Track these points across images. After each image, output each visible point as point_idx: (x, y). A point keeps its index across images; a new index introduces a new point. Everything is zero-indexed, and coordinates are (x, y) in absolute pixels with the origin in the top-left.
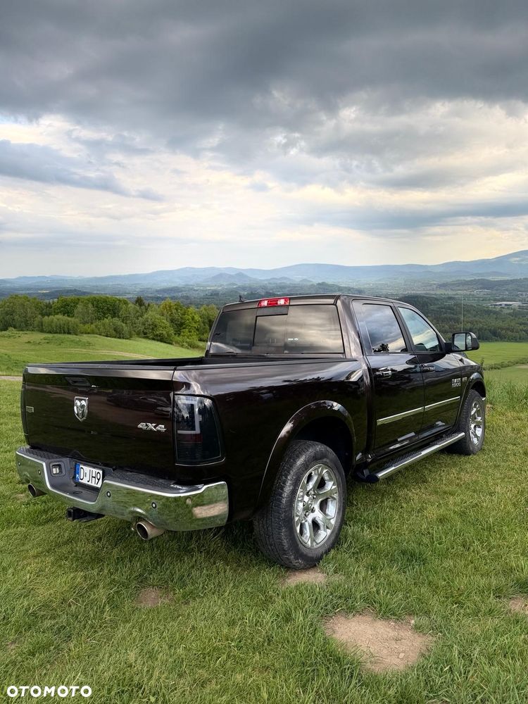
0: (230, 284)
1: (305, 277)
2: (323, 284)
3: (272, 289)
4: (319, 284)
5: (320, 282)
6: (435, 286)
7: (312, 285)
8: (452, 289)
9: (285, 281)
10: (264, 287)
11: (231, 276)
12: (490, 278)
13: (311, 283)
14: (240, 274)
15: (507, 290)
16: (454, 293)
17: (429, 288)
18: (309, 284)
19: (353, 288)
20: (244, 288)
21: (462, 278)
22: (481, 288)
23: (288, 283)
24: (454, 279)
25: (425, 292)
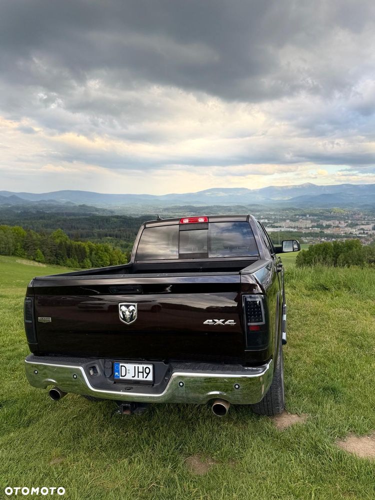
0: (4, 205)
1: (69, 200)
2: (84, 206)
3: (41, 209)
4: (80, 206)
5: (82, 204)
6: (161, 210)
7: (75, 206)
8: (172, 212)
9: (52, 203)
10: (35, 207)
11: (5, 198)
12: (195, 205)
13: (74, 205)
14: (14, 197)
15: (205, 213)
16: (174, 214)
17: (158, 211)
18: (72, 205)
19: (106, 210)
20: (18, 208)
21: (178, 205)
22: (190, 211)
23: (55, 204)
24: (173, 205)
25: (156, 213)
